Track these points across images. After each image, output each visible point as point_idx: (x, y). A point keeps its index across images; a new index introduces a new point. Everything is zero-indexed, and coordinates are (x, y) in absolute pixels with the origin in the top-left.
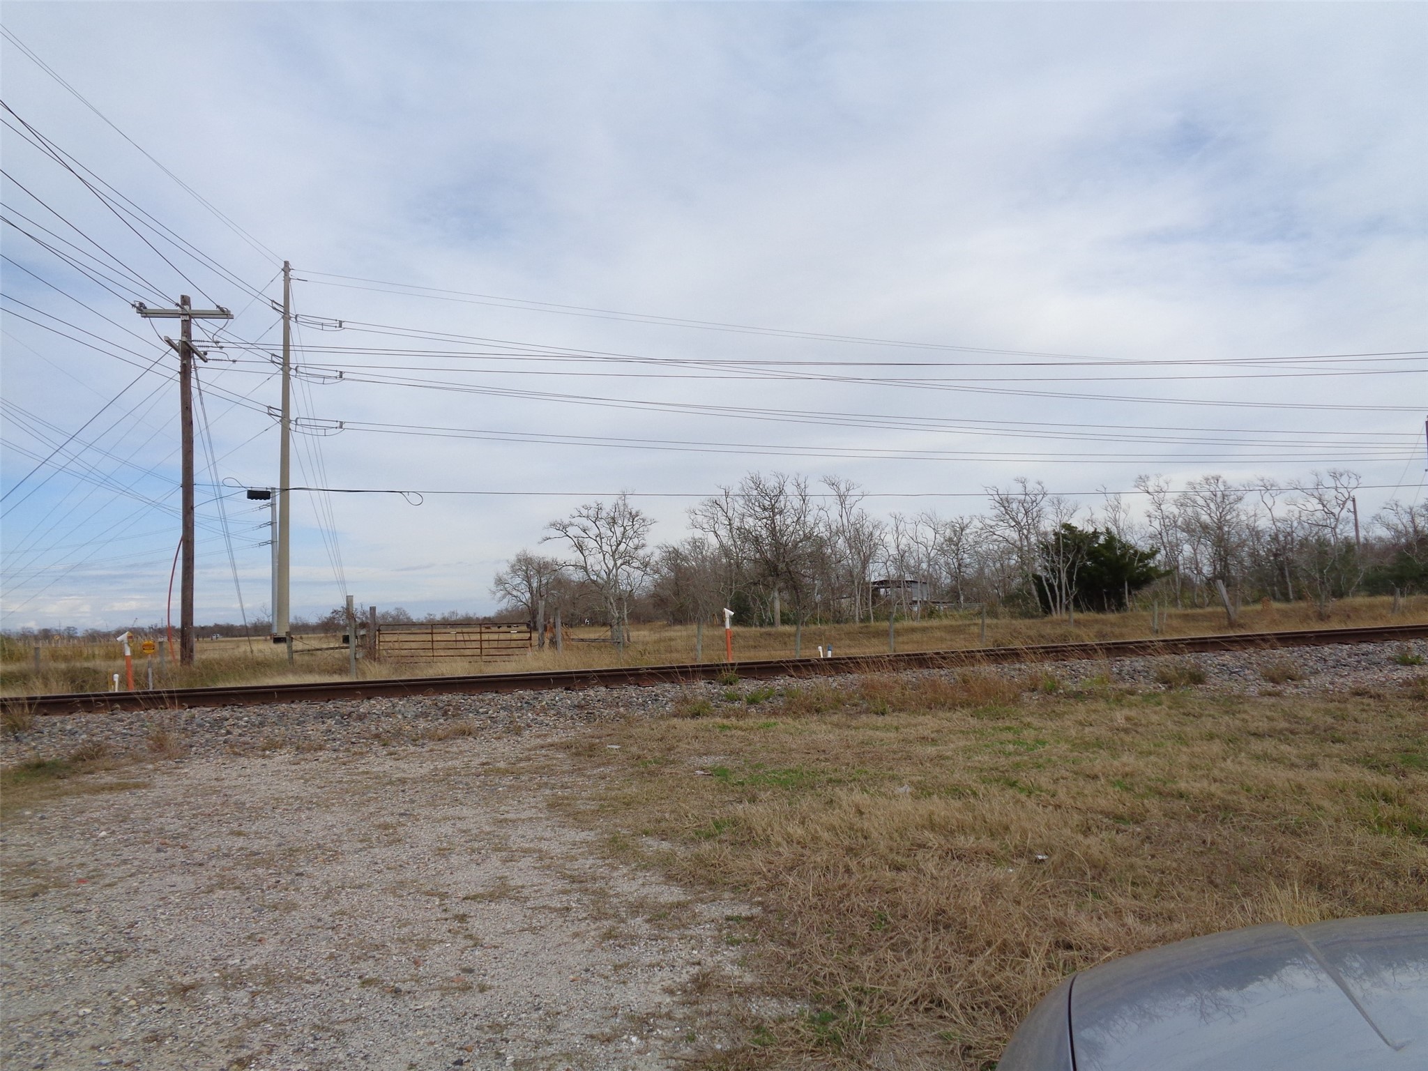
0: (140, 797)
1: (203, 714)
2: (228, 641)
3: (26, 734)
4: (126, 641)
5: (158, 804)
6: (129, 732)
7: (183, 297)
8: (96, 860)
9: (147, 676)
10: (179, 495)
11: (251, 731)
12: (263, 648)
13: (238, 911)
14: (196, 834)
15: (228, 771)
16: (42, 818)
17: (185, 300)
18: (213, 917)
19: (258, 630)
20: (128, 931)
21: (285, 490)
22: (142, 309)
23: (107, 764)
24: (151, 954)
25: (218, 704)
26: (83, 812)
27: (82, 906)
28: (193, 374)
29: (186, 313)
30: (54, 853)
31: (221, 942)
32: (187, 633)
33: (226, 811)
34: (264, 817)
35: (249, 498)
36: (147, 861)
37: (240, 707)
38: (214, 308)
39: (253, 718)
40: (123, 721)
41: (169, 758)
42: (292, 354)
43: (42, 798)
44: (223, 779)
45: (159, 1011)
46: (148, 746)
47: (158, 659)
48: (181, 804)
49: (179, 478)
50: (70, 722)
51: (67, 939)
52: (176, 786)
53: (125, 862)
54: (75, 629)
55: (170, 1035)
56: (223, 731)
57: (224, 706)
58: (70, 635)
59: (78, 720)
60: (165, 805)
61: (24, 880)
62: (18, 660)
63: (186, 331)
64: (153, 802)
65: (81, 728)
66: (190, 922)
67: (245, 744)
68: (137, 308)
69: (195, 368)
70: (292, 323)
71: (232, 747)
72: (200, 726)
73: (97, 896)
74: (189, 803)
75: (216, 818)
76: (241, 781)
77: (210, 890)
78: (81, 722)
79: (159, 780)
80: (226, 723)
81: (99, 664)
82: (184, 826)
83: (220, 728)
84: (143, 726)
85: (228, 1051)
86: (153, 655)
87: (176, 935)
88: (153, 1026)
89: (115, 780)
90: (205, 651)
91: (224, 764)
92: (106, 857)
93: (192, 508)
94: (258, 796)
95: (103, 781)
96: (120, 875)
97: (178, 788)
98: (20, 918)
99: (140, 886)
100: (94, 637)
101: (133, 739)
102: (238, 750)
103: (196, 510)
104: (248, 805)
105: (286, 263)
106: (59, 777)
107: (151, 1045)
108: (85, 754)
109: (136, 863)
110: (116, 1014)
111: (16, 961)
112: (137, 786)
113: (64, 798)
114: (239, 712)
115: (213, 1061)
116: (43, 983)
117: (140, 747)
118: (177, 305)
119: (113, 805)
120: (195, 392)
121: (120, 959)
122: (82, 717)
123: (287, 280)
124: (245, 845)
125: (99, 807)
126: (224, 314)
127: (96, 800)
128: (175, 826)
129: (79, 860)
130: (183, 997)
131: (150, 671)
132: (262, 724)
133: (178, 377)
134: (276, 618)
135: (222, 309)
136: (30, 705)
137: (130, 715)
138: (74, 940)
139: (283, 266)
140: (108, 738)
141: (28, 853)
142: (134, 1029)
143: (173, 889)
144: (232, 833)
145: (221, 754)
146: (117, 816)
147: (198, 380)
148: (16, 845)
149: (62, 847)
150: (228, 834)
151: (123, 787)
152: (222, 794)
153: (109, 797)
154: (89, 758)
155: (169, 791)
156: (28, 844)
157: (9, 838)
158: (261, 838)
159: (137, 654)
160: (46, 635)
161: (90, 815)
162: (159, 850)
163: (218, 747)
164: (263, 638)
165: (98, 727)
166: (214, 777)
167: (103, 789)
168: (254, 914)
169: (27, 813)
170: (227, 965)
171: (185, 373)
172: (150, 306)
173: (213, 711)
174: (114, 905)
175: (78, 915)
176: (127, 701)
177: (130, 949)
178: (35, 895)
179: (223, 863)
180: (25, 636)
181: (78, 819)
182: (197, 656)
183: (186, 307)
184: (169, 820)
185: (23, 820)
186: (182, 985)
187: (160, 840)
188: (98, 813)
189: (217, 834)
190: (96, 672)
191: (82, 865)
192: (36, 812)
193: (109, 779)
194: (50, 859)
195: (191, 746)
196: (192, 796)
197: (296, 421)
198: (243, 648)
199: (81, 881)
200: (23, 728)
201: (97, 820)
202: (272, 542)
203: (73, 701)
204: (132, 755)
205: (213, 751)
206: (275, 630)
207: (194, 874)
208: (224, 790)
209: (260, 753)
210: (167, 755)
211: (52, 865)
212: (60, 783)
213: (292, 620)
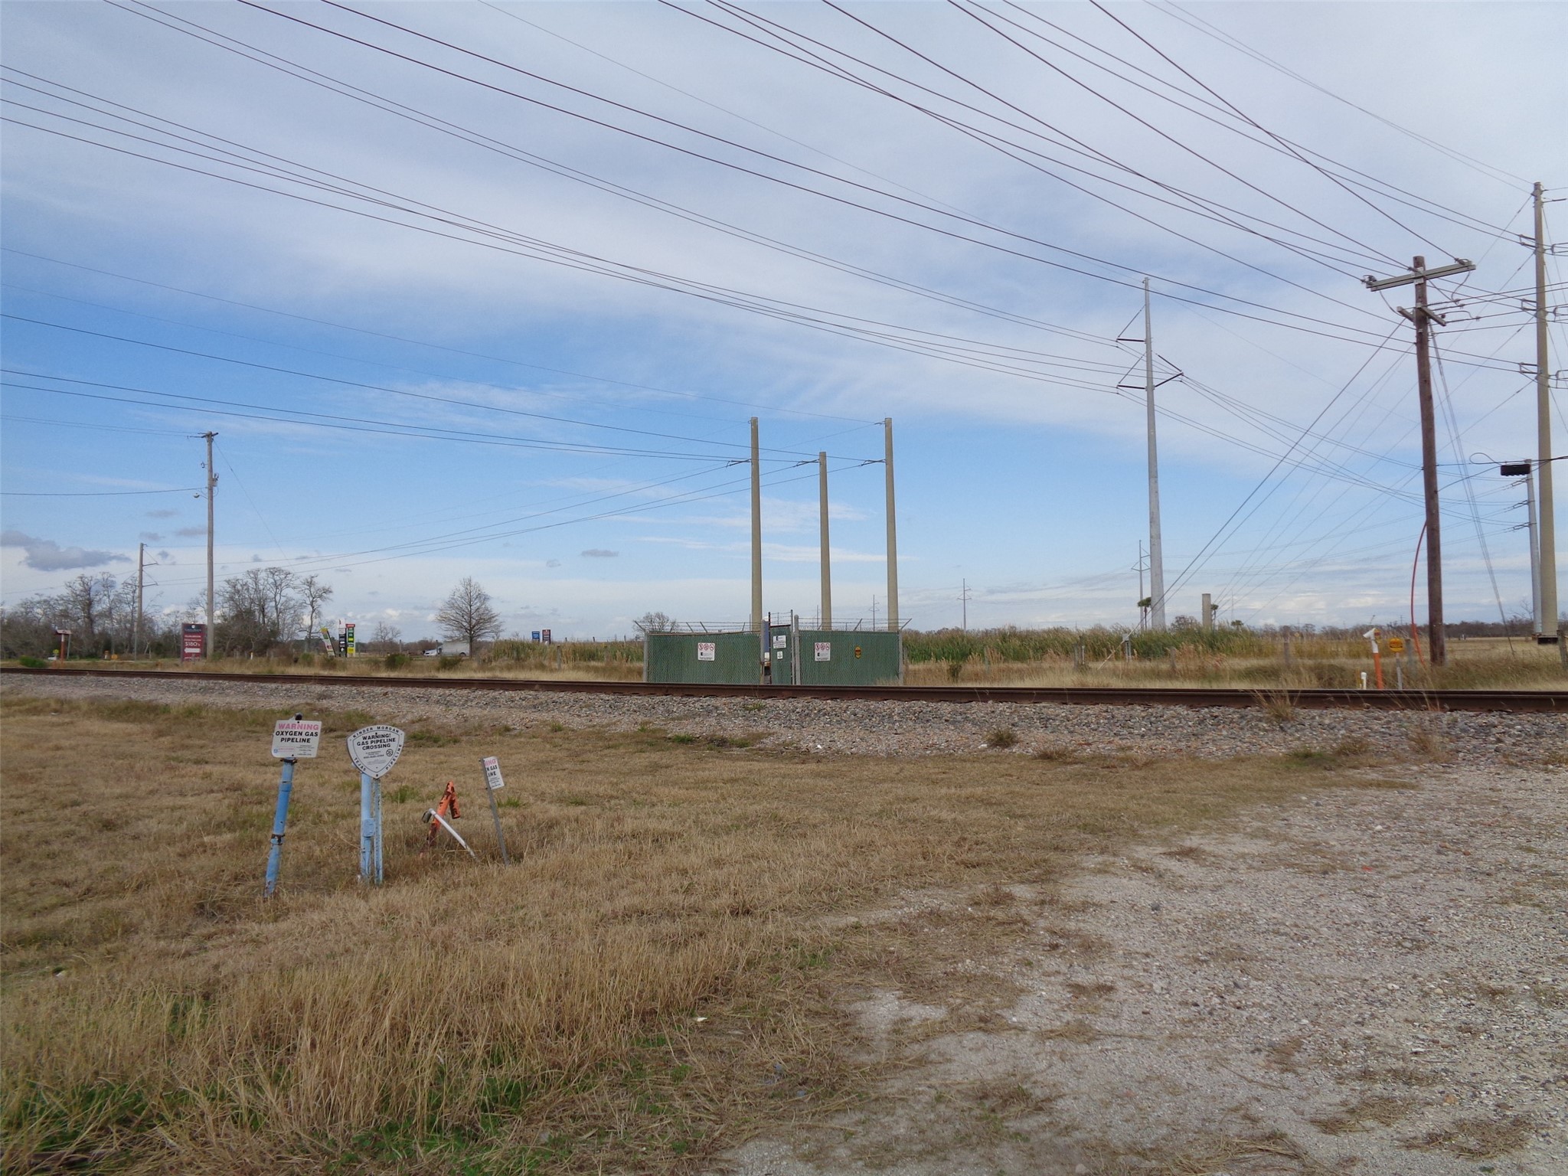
0: (1409, 798)
1: (1467, 718)
2: (1481, 641)
3: (1289, 725)
4: (1373, 638)
5: (1430, 807)
6: (1387, 731)
7: (1416, 259)
8: (1376, 851)
9: (1395, 676)
10: (1420, 480)
11: (1527, 741)
12: (1526, 650)
13: (1541, 929)
14: (1477, 842)
15: (1504, 782)
16: (1317, 805)
17: (1419, 261)
18: (1512, 929)
19: (1515, 629)
20: (1422, 923)
21: (1545, 461)
22: (1372, 284)
23: (1372, 761)
24: (1449, 951)
25: (1481, 708)
26: (1355, 804)
27: (1372, 891)
28: (1431, 343)
29: (1420, 275)
30: (1336, 838)
31: (1525, 957)
32: (1436, 630)
33: (1510, 824)
34: (1557, 836)
35: (1503, 474)
36: (1428, 861)
37: (1509, 713)
38: (1453, 262)
39: (1528, 727)
40: (1380, 719)
41: (1435, 761)
42: (1547, 295)
43: (1313, 786)
44: (1500, 790)
45: (1468, 1006)
46: (1410, 746)
47: (1405, 659)
48: (1455, 810)
49: (1420, 461)
50: (1330, 716)
51: (1362, 918)
52: (1447, 791)
53: (1405, 858)
54: (1313, 626)
55: (1485, 1031)
56: (1492, 739)
57: (1490, 711)
58: (1306, 633)
59: (1335, 716)
60: (1438, 809)
61: (1313, 858)
62: (1267, 656)
63: (1421, 296)
64: (1424, 804)
65: (1339, 723)
66: (1487, 930)
67: (1522, 755)
68: (1367, 283)
69: (1433, 335)
70: (1547, 257)
71: (1505, 756)
72: (1463, 730)
73: (1384, 885)
74: (1464, 810)
75: (1498, 830)
76: (1521, 794)
77: (1504, 902)
78: (1338, 717)
79: (1427, 783)
80: (1494, 730)
81: (1341, 661)
82: (1463, 833)
83: (1487, 735)
84: (1400, 726)
85: (1552, 1066)
86: (1402, 653)
87: (1473, 938)
88: (1464, 1018)
89: (1381, 778)
90: (1457, 651)
91: (1499, 774)
92: (1385, 849)
93: (1436, 492)
94: (1546, 813)
95: (1369, 777)
96: (1404, 870)
97: (1449, 793)
98: (1317, 891)
99: (1425, 883)
100: (1334, 634)
101: (1392, 739)
102: (1513, 761)
103: (1440, 494)
104: (1535, 822)
105: (1537, 186)
106: (1325, 769)
107: (1466, 1035)
108: (1349, 749)
109: (1417, 861)
110: (1423, 997)
111: (1321, 927)
112: (1404, 786)
113: (1334, 789)
114: (1509, 719)
115: (1536, 1070)
116: (1348, 952)
117: (1401, 747)
118: (1410, 269)
119: (1383, 801)
120: (1433, 361)
121: (1419, 948)
122: (1340, 713)
123: (1538, 205)
124: (1538, 862)
125: (1371, 801)
126: (1464, 266)
127: (1366, 795)
128: (1453, 831)
129: (1359, 848)
130: (1492, 1000)
131: (1398, 670)
132: (1538, 734)
133: (1414, 349)
134: (1539, 614)
135: (1461, 262)
136: (1292, 698)
137: (1386, 714)
138: (1370, 920)
139: (1532, 189)
140: (1367, 735)
141: (1312, 835)
142: (1445, 1016)
143: (1461, 893)
144: (1521, 848)
145: (1493, 763)
146: (1389, 812)
147: (1436, 348)
148: (1299, 826)
149: (1340, 833)
150: (1516, 849)
151: (1392, 786)
152: (1501, 806)
153: (1378, 793)
154: (1350, 753)
155: (1440, 795)
156: (1309, 827)
157: (1291, 818)
158: (1556, 858)
159: (1385, 652)
160: (1286, 631)
161: (1363, 808)
162: (1439, 853)
163: (1488, 755)
164: (1523, 638)
165: (1355, 724)
166: (1488, 786)
167: (1371, 785)
168: (1561, 936)
169: (1304, 798)
170: (1538, 980)
171: (1422, 342)
172: (1379, 278)
173: (1477, 715)
174: (1402, 896)
175: (1370, 900)
176: (1377, 699)
177: (1427, 941)
178: (1325, 873)
179: (1515, 877)
180: (1270, 633)
181: (1351, 810)
182: (1449, 657)
183: (1420, 269)
184: (1446, 825)
185: (1302, 804)
186: (1489, 987)
187: (1439, 843)
188: (1370, 808)
189: (1501, 846)
190: (1342, 669)
191: (1363, 854)
192: (1310, 798)
193: (1373, 776)
194: (1332, 843)
195: (1458, 752)
196: (1466, 803)
197: (1557, 375)
198: (1502, 649)
199: (1364, 868)
200: (1285, 719)
201: (1370, 814)
202: (1530, 525)
203: (1327, 697)
204: (1394, 755)
205: (1483, 759)
206: (1538, 629)
207: (1482, 882)
208: (1503, 802)
209: (1541, 766)
210: (1432, 758)
211: (1335, 849)
212: (1327, 773)
213: (1559, 617)
